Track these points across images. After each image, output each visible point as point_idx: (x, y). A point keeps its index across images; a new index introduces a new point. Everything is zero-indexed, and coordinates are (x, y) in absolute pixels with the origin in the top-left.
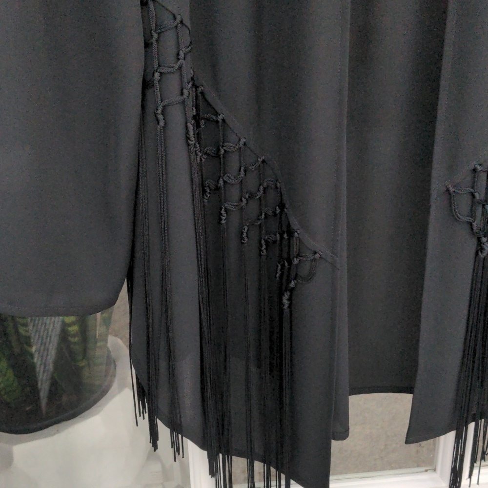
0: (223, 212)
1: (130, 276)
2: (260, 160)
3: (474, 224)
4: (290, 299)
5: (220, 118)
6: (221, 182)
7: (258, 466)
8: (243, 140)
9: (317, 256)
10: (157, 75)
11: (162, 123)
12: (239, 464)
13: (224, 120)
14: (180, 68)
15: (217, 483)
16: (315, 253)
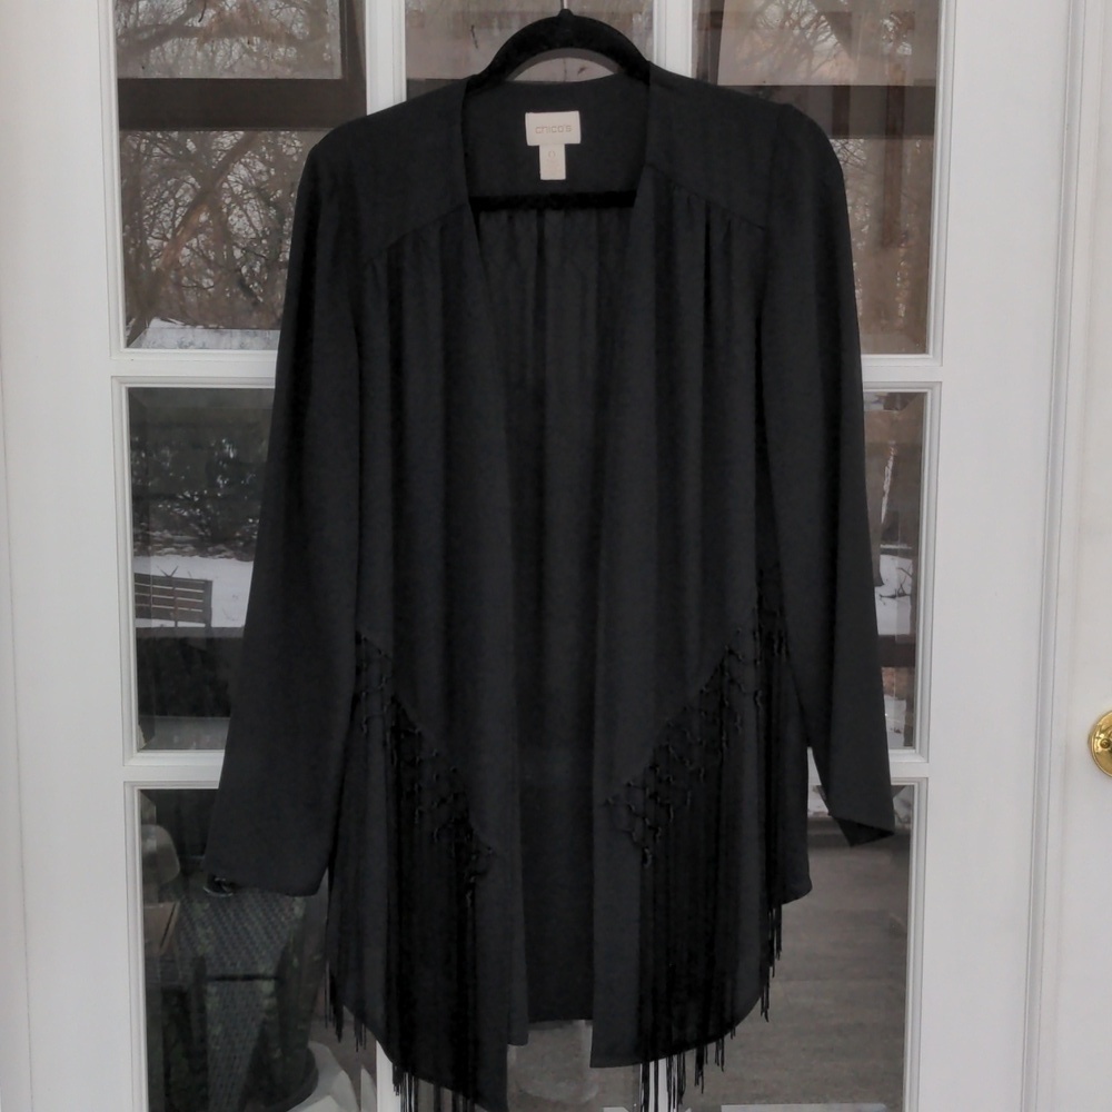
0: (417, 813)
1: (331, 864)
2: (452, 769)
3: (634, 834)
4: (473, 897)
5: (417, 731)
6: (416, 786)
7: (447, 1094)
8: (435, 751)
9: (491, 852)
10: (364, 694)
11: (365, 731)
12: (426, 1088)
13: (420, 734)
14: (382, 689)
15: (403, 1106)
16: (489, 849)
